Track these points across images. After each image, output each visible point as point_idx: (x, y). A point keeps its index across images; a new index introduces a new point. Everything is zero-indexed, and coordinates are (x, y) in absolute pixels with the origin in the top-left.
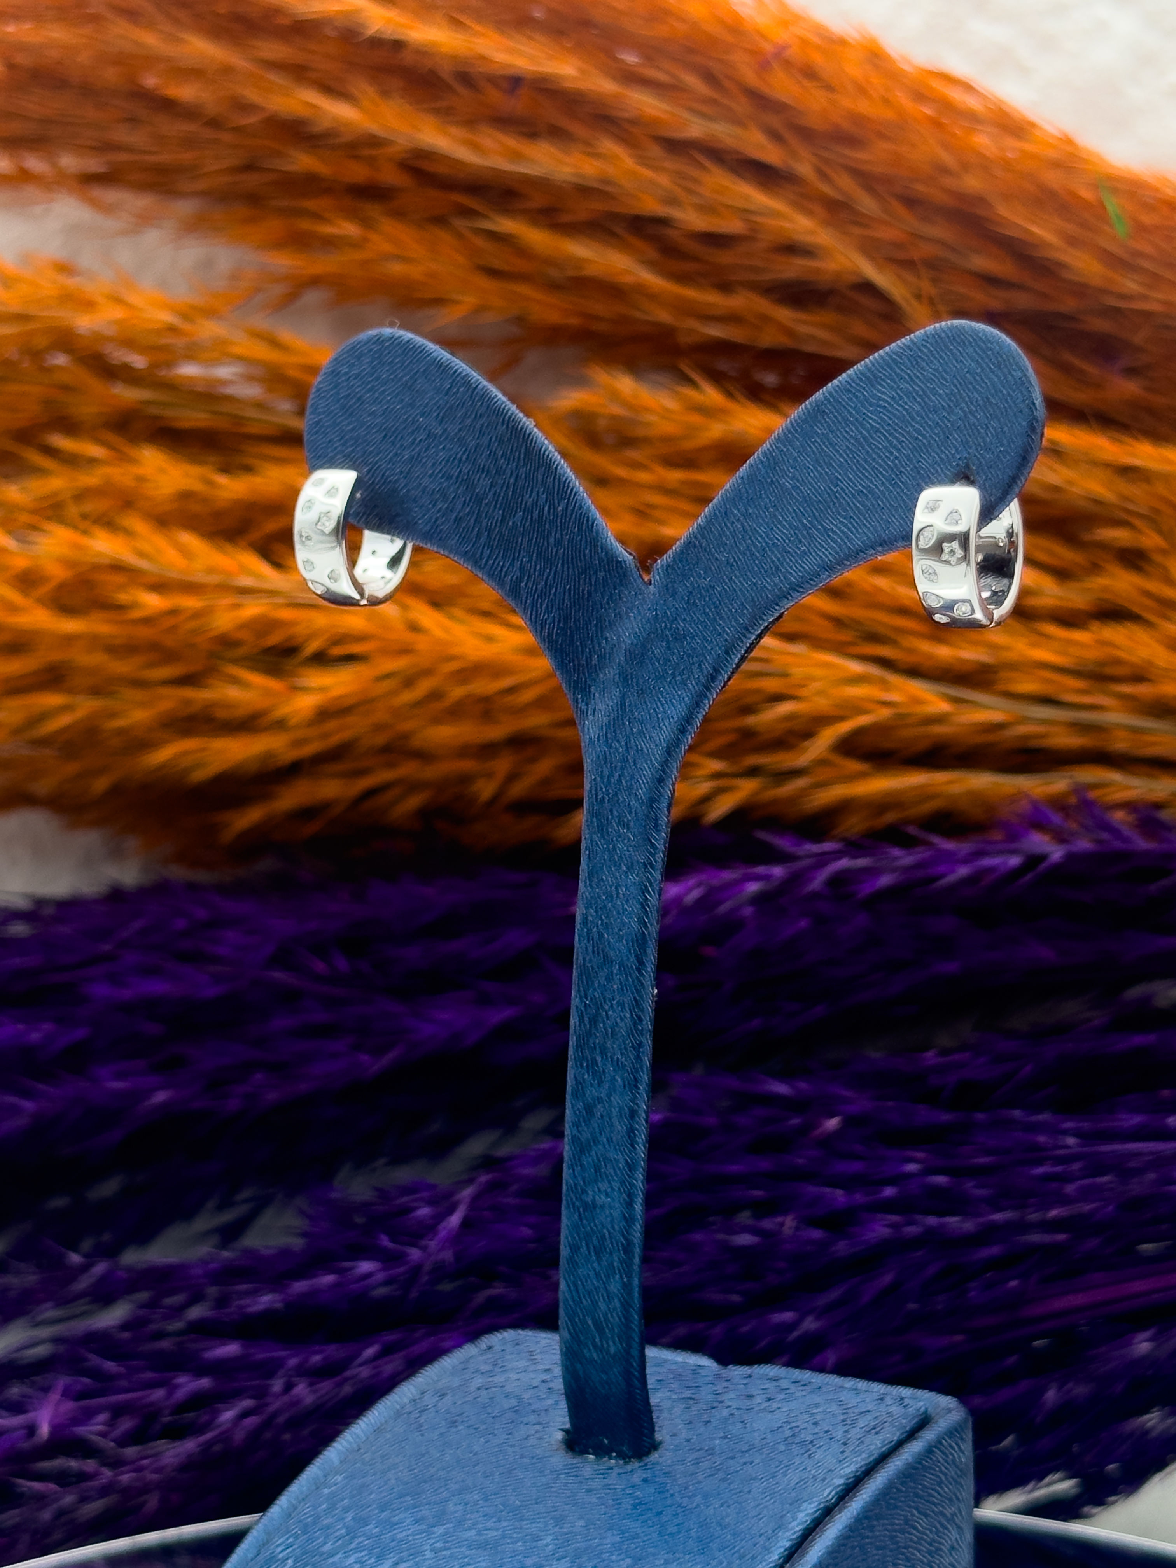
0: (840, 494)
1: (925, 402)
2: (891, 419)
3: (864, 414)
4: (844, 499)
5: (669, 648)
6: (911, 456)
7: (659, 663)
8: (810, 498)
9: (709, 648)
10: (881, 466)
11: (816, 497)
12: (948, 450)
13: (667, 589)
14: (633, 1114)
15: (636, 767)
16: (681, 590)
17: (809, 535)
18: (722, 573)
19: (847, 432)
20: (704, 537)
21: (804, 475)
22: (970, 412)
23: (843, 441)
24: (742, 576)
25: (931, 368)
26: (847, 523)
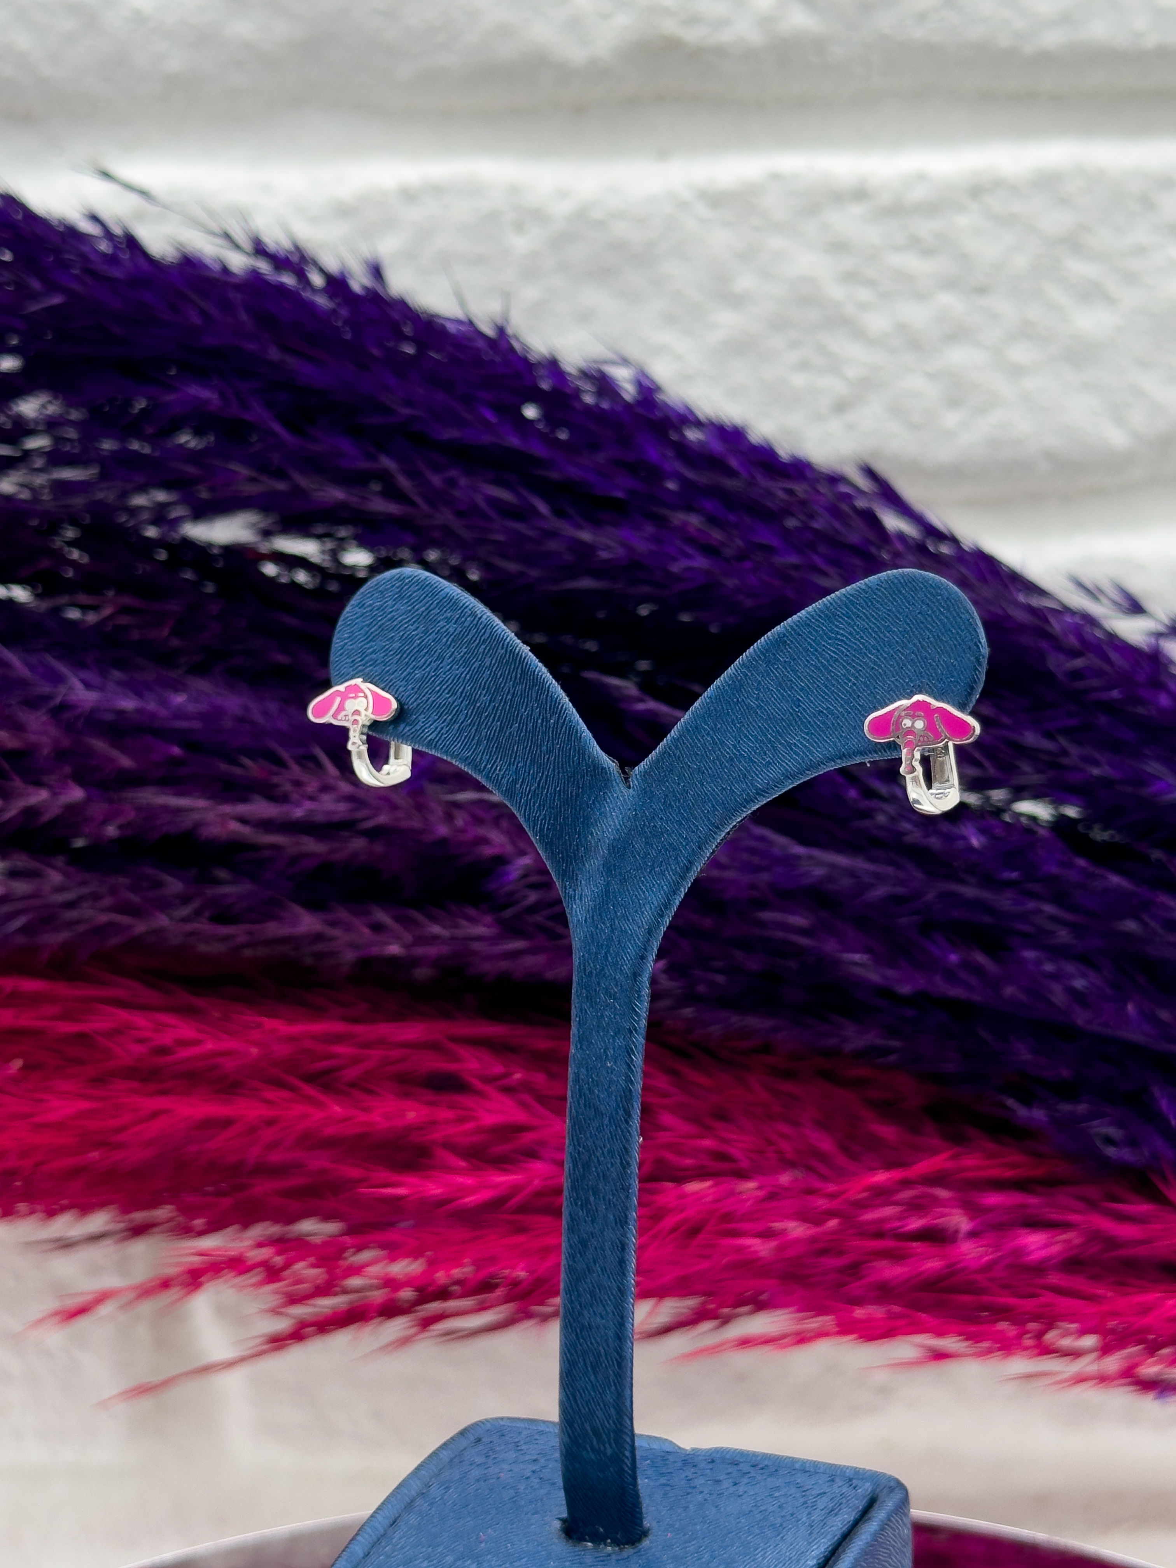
2: (848, 651)
3: (824, 646)
4: (806, 718)
8: (774, 717)
11: (779, 715)
12: (901, 679)
13: (645, 793)
14: (623, 1247)
15: (621, 946)
16: (657, 793)
17: (773, 749)
18: (695, 780)
21: (768, 696)
23: (804, 669)
24: (713, 782)
25: (885, 609)
26: (808, 738)
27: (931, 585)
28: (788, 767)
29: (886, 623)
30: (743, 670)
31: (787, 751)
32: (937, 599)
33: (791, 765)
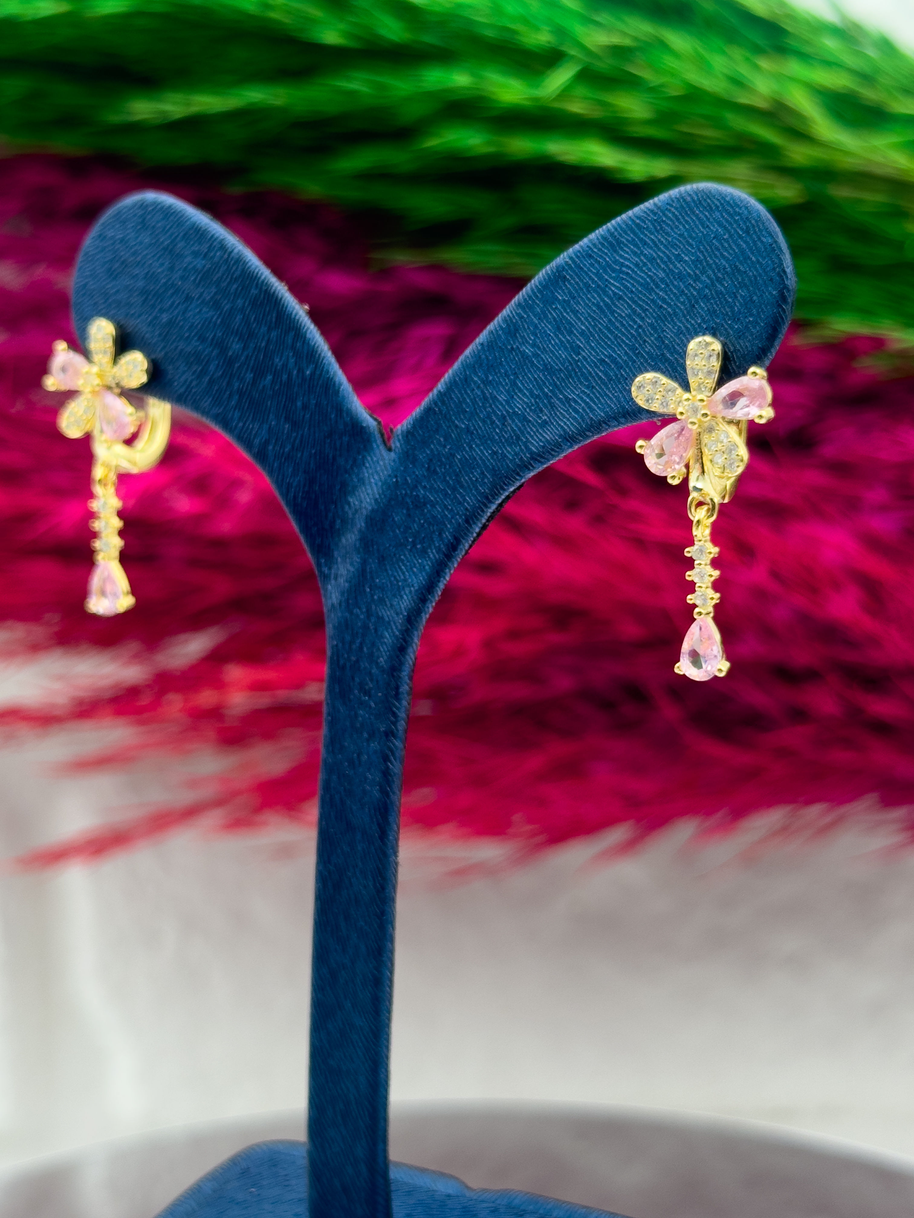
0: (582, 363)
1: (670, 269)
2: (633, 286)
3: (607, 280)
4: (586, 368)
5: (409, 515)
6: (655, 324)
7: (399, 531)
8: (552, 367)
9: (449, 516)
10: (623, 334)
11: (557, 365)
12: (693, 319)
13: (408, 456)
15: (377, 634)
16: (421, 457)
17: (550, 404)
18: (463, 441)
19: (588, 298)
20: (443, 403)
21: (545, 342)
22: (717, 281)
23: (584, 309)
24: (482, 444)
25: (676, 233)
26: (588, 392)
27: (728, 202)
28: (566, 428)
29: (677, 250)
30: (518, 312)
31: (566, 407)
32: (735, 219)
33: (570, 425)
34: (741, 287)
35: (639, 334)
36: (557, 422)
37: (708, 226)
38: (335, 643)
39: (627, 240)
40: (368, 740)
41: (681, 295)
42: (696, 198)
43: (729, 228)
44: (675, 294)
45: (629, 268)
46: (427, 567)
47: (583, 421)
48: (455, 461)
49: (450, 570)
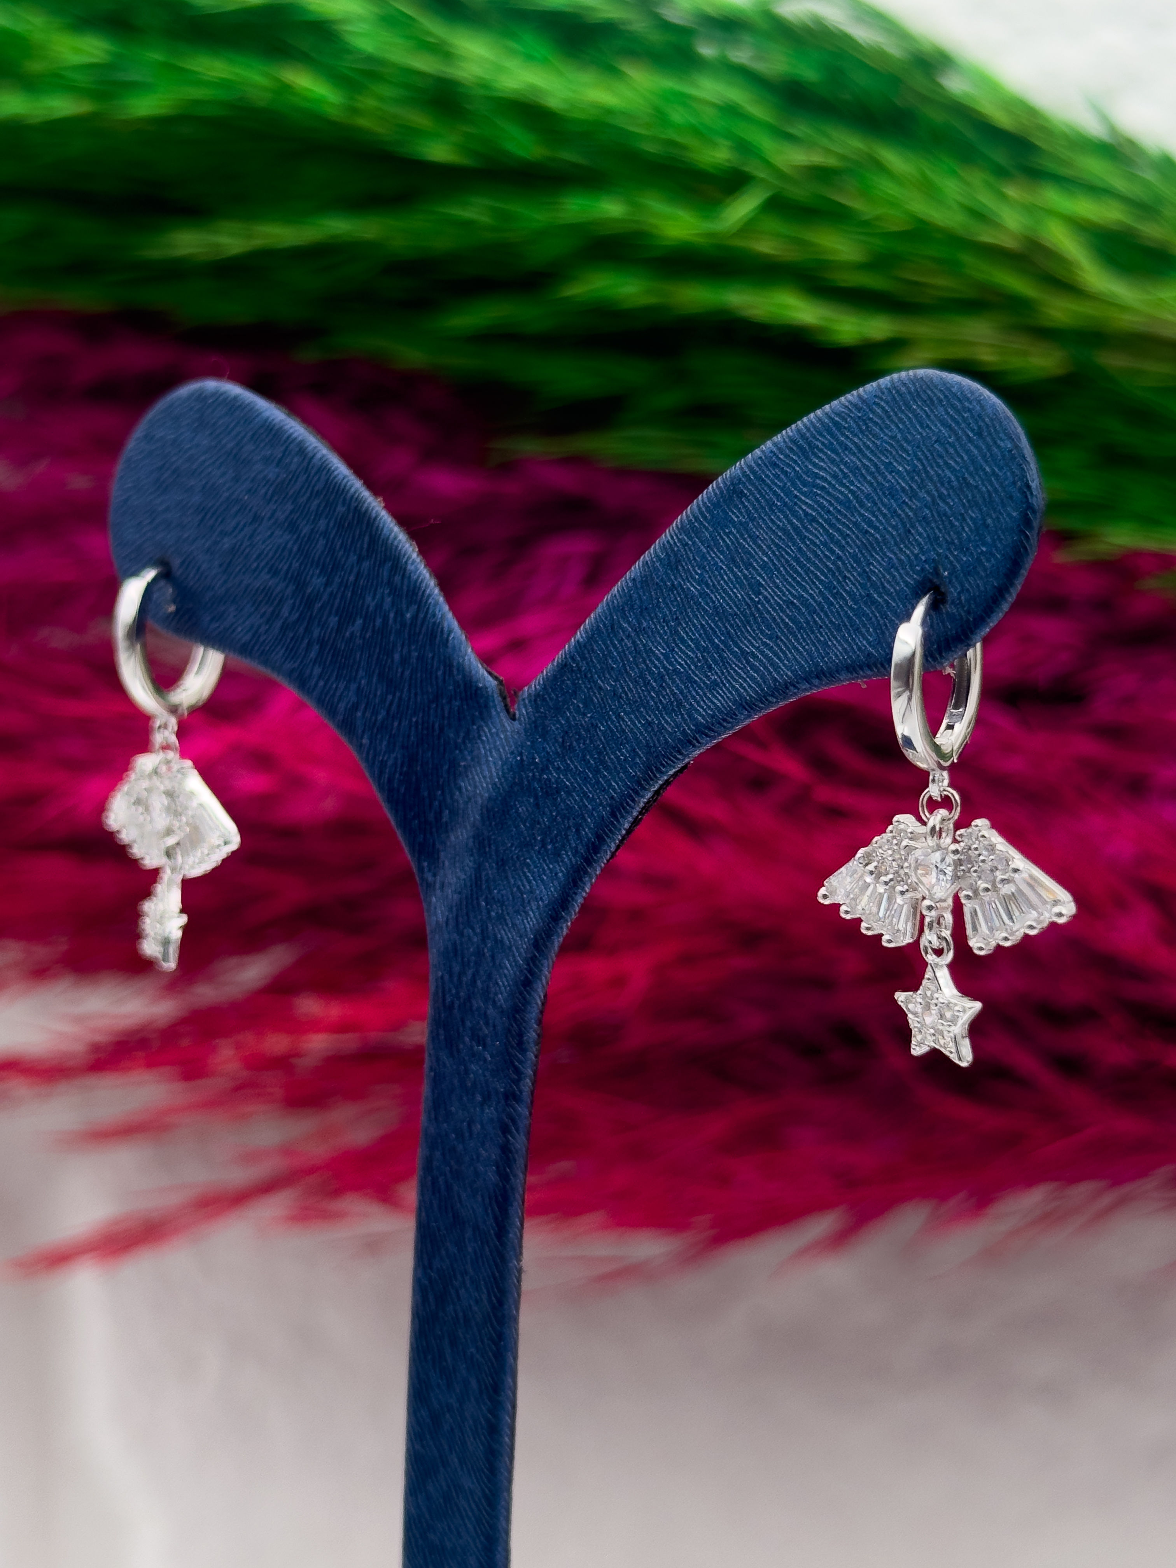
0: (763, 605)
1: (877, 482)
2: (832, 505)
4: (769, 612)
5: (537, 806)
6: (859, 555)
7: (525, 825)
8: (724, 610)
9: (590, 807)
10: (817, 567)
12: (908, 548)
13: (536, 727)
15: (494, 964)
16: (553, 728)
17: (722, 661)
19: (772, 520)
20: (583, 658)
21: (716, 578)
22: (940, 498)
23: (767, 534)
24: (633, 712)
25: (886, 435)
26: (771, 644)
27: (955, 395)
28: (742, 691)
29: (887, 458)
30: (681, 537)
31: (742, 664)
32: (963, 417)
33: (747, 687)
34: (971, 507)
35: (838, 568)
36: (731, 683)
37: (928, 426)
38: (440, 974)
39: (823, 443)
40: (482, 1105)
41: (892, 517)
42: (912, 389)
43: (956, 428)
44: (884, 515)
45: (825, 480)
46: (560, 875)
47: (765, 682)
48: (598, 734)
49: (591, 878)
